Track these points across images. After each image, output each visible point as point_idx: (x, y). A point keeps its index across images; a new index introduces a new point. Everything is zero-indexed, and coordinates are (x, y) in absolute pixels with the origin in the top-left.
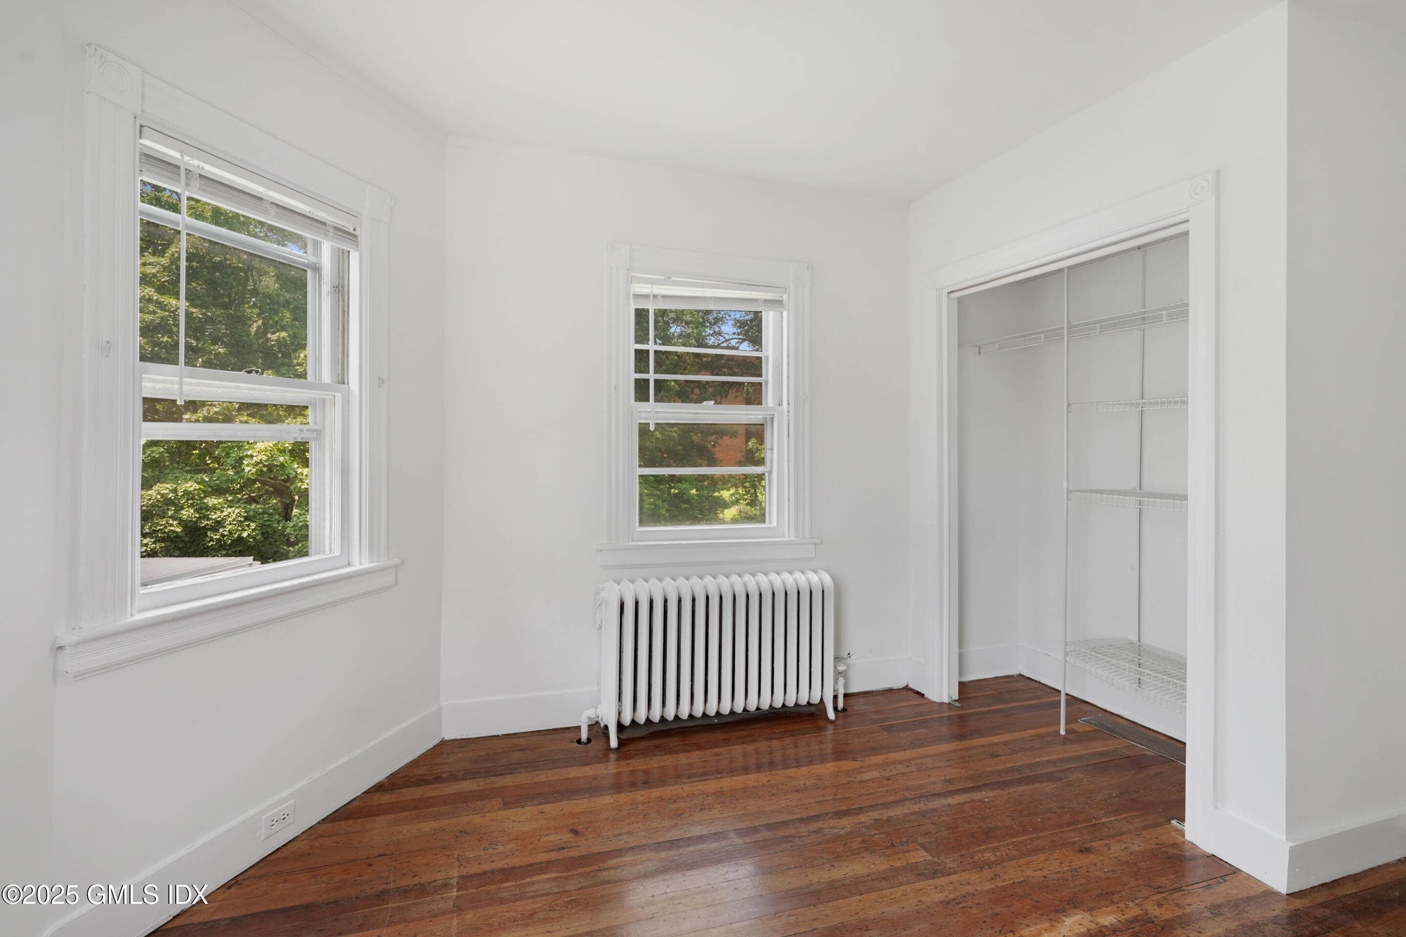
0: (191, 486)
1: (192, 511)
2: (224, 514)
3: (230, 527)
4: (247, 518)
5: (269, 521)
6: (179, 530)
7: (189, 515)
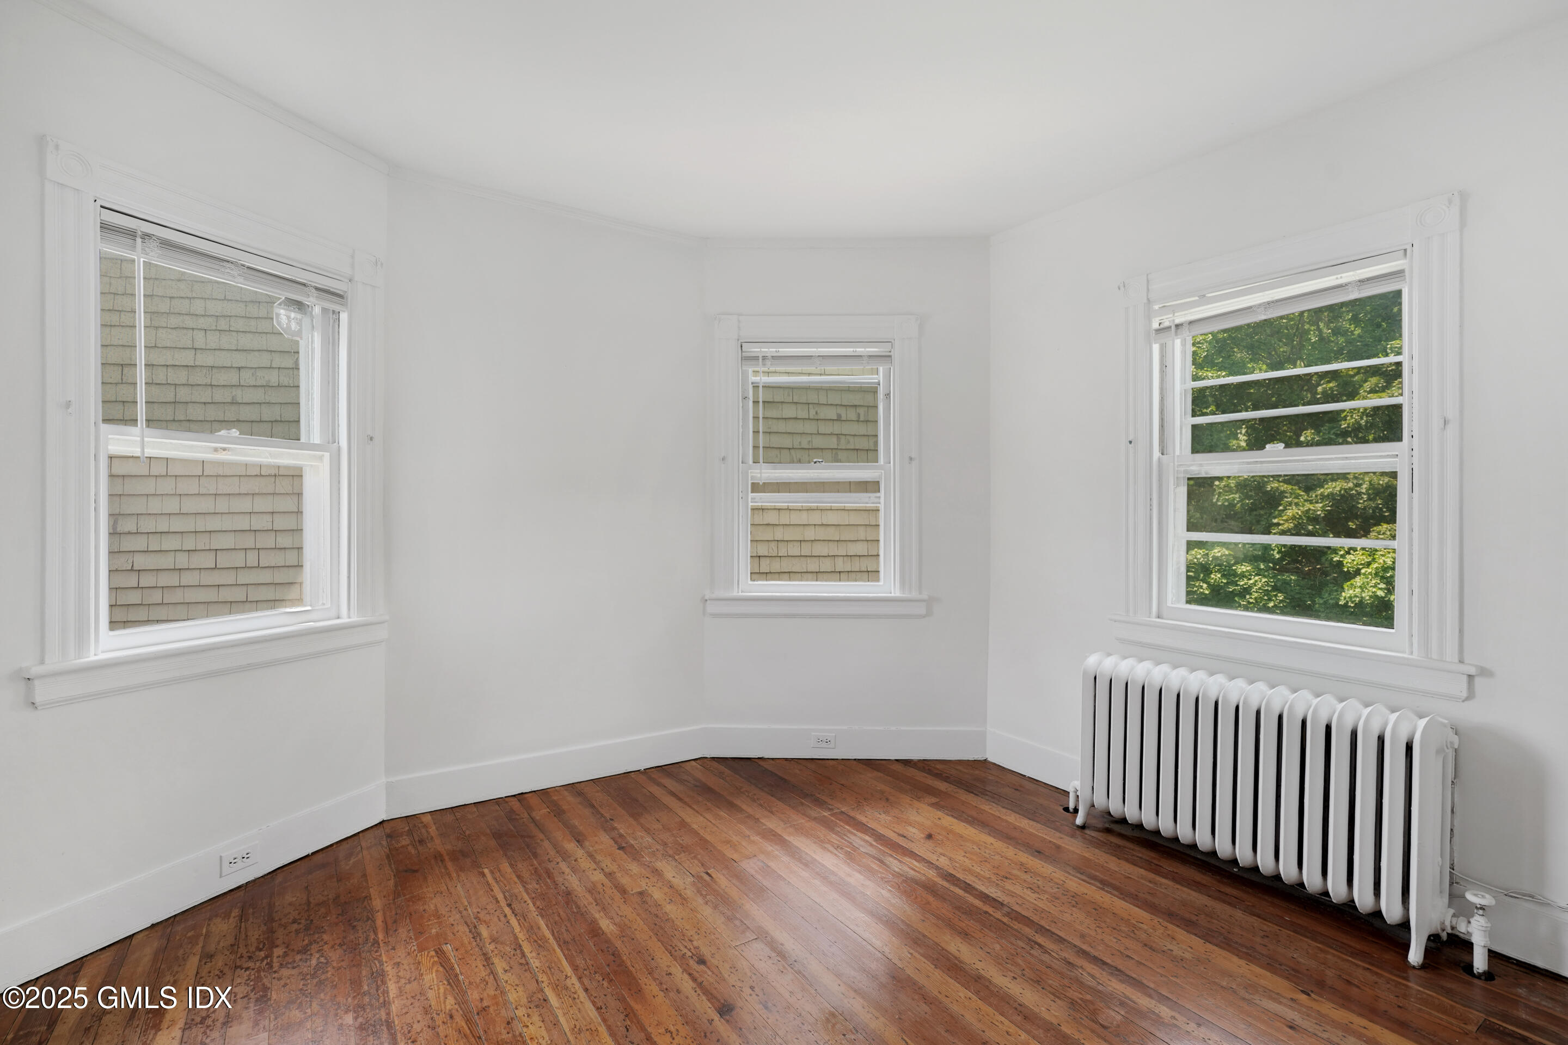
0: (1219, 552)
1: (1219, 576)
2: (1251, 582)
3: (1256, 595)
4: (1275, 588)
5: (1300, 593)
6: (1207, 592)
7: (1216, 579)
